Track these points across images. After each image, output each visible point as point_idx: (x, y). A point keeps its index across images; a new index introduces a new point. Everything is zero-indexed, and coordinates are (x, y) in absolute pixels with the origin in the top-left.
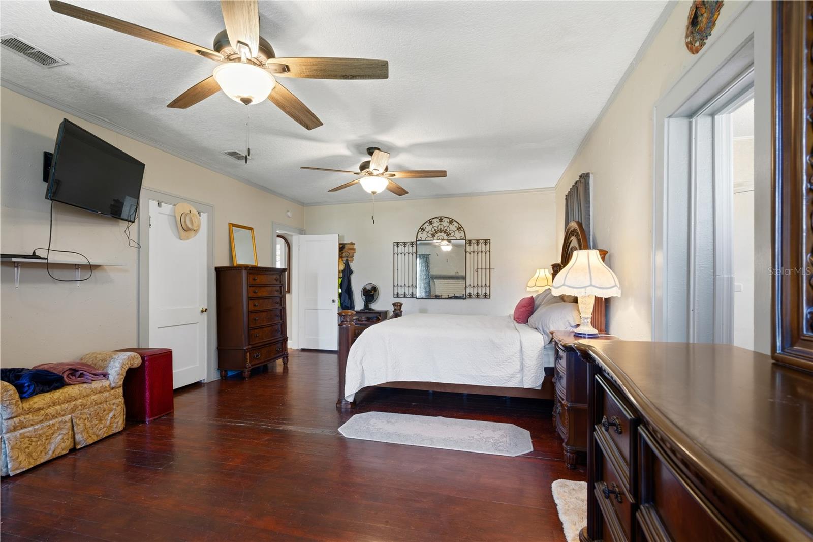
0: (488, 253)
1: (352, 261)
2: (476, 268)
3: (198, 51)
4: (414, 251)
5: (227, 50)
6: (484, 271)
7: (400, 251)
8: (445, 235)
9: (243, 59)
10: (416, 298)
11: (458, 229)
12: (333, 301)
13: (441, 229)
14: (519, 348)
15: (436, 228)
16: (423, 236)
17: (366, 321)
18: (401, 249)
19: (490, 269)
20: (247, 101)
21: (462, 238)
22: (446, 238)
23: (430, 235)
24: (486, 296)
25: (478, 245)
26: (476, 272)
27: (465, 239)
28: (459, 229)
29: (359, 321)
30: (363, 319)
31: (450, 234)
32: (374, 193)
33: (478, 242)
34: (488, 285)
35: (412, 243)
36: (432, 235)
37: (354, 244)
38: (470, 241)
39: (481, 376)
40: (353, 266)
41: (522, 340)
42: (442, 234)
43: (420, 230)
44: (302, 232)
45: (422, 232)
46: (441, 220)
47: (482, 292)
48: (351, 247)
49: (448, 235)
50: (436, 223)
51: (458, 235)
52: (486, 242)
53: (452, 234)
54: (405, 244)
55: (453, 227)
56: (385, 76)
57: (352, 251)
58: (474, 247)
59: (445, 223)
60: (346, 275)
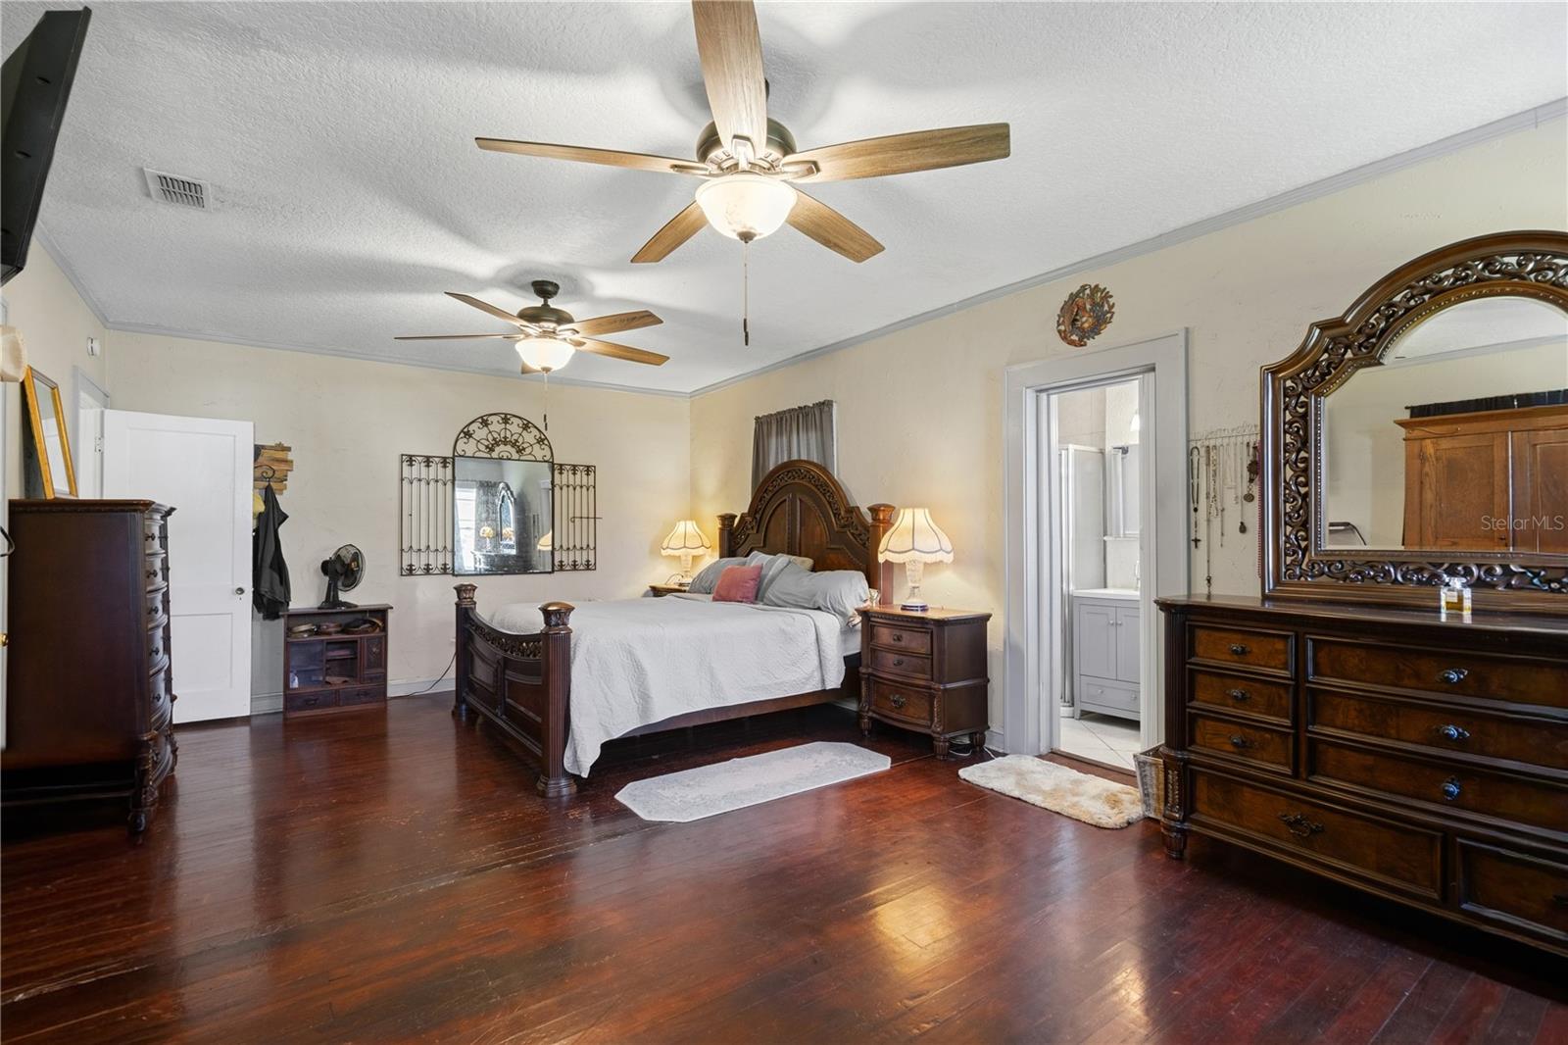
0: (591, 489)
1: (281, 491)
2: (571, 515)
4: (449, 476)
6: (585, 521)
7: (415, 475)
8: (513, 451)
9: (743, 165)
10: (453, 575)
11: (538, 442)
12: (241, 591)
13: (505, 438)
16: (468, 447)
17: (337, 632)
18: (418, 470)
19: (595, 518)
20: (746, 237)
21: (546, 459)
22: (516, 456)
23: (482, 448)
24: (588, 567)
25: (574, 474)
26: (571, 524)
27: (552, 462)
28: (541, 441)
29: (317, 633)
30: (330, 630)
31: (524, 449)
32: (547, 370)
33: (574, 469)
34: (592, 546)
35: (444, 461)
36: (487, 447)
37: (289, 449)
38: (561, 465)
40: (284, 502)
42: (509, 448)
43: (462, 435)
45: (466, 440)
46: (506, 420)
47: (581, 558)
48: (280, 455)
49: (520, 451)
50: (496, 425)
51: (539, 452)
52: (588, 469)
53: (528, 451)
54: (428, 461)
55: (530, 437)
57: (284, 467)
58: (566, 478)
59: (515, 427)
60: (268, 524)
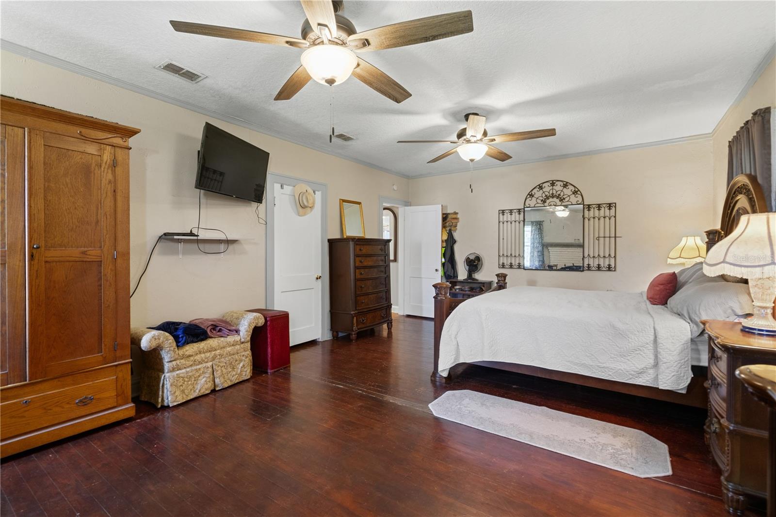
0: (613, 219)
1: (455, 231)
2: (597, 235)
3: (287, 42)
4: (522, 218)
5: (311, 36)
6: (607, 239)
7: (505, 219)
8: (557, 201)
9: (326, 41)
10: (524, 269)
11: (574, 193)
12: (437, 270)
13: (553, 194)
14: (652, 338)
15: (547, 193)
16: (532, 202)
17: (470, 291)
18: (507, 216)
19: (615, 237)
20: (331, 82)
21: (578, 203)
22: (559, 203)
23: (539, 201)
24: (609, 268)
25: (599, 210)
26: (597, 241)
27: (583, 204)
28: (575, 193)
29: (462, 291)
30: (466, 289)
31: (564, 199)
32: (472, 160)
33: (599, 207)
34: (613, 255)
35: (519, 211)
36: (542, 201)
37: (457, 213)
38: (589, 205)
39: (598, 366)
40: (456, 235)
41: (657, 327)
42: (555, 199)
43: (529, 196)
44: (408, 204)
45: (530, 199)
46: (553, 184)
47: (604, 263)
48: (454, 216)
49: (562, 200)
50: (547, 188)
51: (573, 199)
52: (610, 206)
53: (567, 199)
54: (511, 211)
55: (568, 191)
56: (470, 29)
57: (456, 221)
58: (594, 212)
59: (558, 187)
60: (449, 244)
